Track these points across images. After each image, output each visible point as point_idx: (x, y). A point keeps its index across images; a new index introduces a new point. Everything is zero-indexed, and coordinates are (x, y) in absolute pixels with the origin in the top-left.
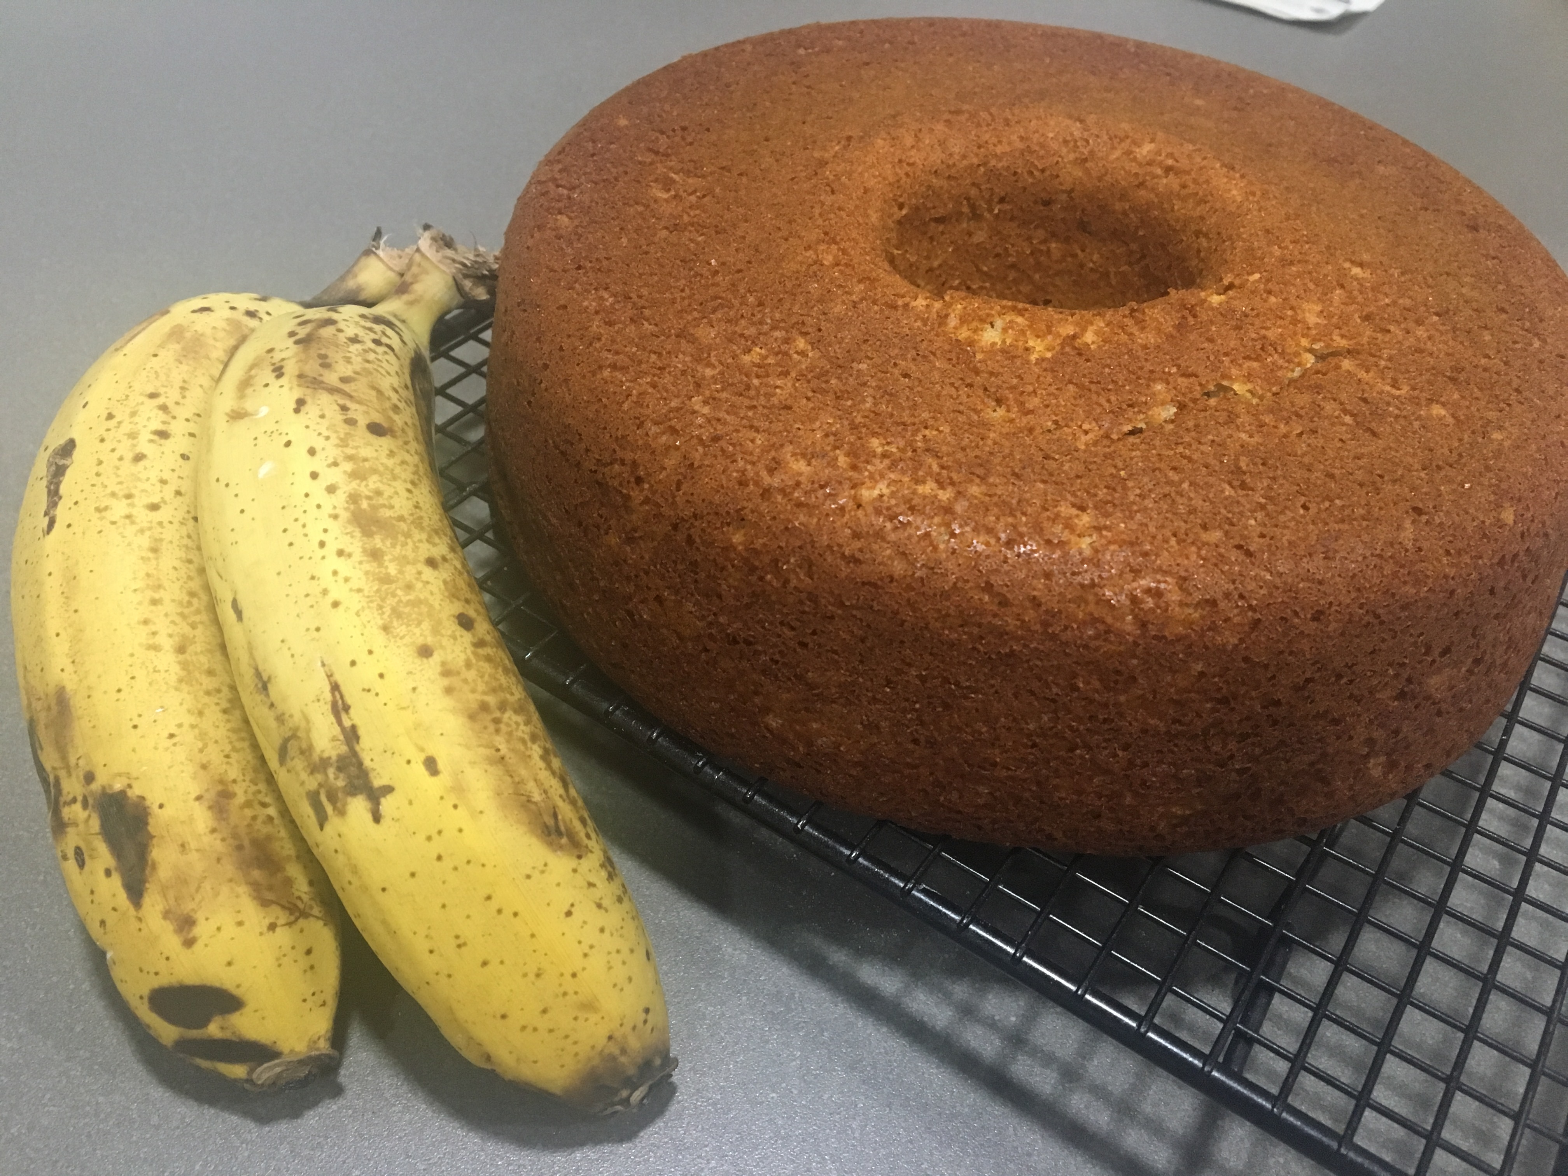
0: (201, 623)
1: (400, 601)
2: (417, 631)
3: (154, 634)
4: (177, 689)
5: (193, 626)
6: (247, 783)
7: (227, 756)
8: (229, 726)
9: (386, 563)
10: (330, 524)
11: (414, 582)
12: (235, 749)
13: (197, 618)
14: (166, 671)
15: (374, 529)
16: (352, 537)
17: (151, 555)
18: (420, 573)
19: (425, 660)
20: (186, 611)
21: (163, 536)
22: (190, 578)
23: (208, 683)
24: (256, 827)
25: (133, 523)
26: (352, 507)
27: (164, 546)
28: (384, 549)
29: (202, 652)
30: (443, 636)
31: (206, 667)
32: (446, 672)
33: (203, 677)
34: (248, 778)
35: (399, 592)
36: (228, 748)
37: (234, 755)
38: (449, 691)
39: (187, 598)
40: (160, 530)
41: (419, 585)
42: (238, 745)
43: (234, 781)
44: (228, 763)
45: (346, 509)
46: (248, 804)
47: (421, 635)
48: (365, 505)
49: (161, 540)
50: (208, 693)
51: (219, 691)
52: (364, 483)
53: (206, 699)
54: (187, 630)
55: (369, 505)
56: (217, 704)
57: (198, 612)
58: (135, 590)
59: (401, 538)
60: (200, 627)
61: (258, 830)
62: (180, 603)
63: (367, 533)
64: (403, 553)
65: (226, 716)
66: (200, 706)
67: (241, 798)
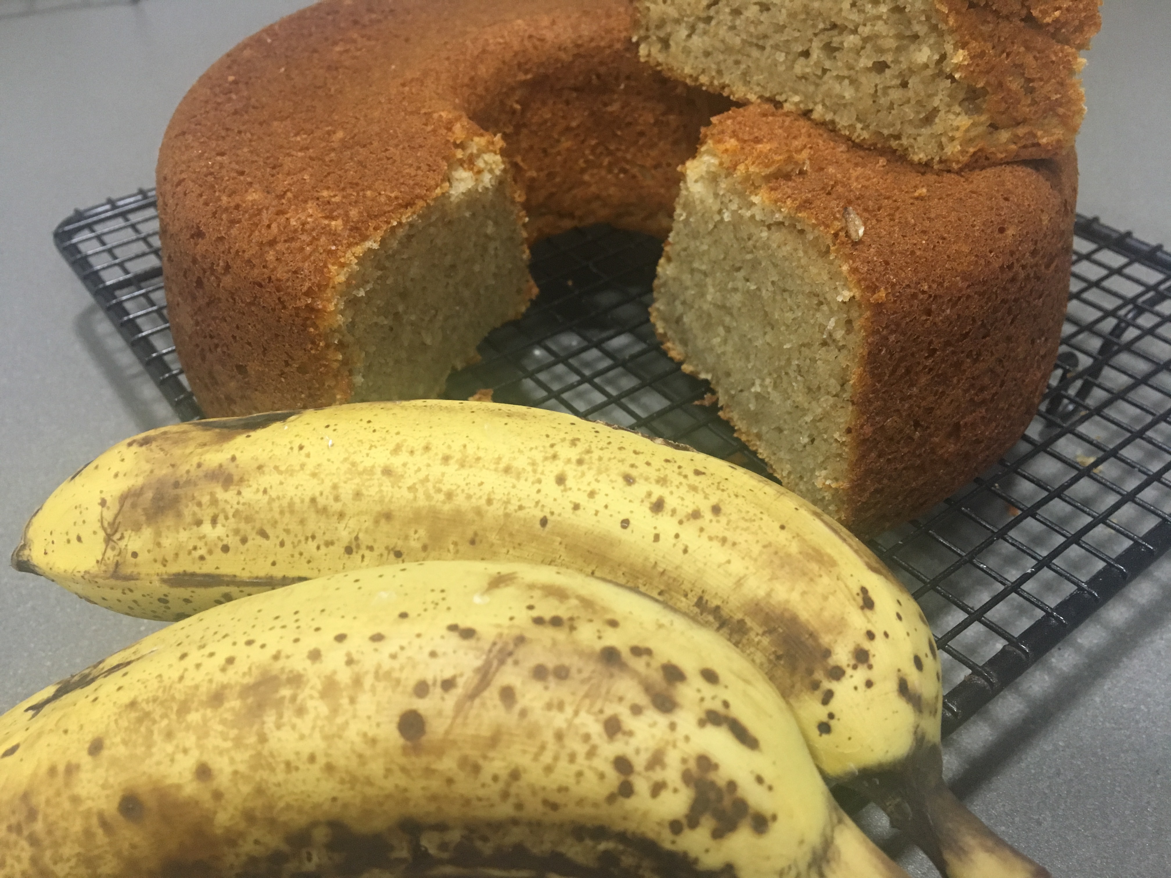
0: (415, 498)
1: (154, 722)
2: (118, 739)
3: (412, 452)
4: (346, 460)
5: (412, 489)
6: (236, 506)
7: (265, 492)
8: (297, 500)
9: (202, 711)
10: (270, 651)
11: (175, 742)
12: (271, 500)
13: (420, 495)
14: (368, 455)
15: (250, 700)
16: (244, 674)
17: (502, 466)
18: (185, 751)
19: (87, 745)
20: (430, 485)
21: (522, 481)
22: (469, 497)
23: (347, 490)
24: (190, 504)
25: (546, 459)
26: (284, 677)
27: (511, 480)
28: (221, 710)
29: (381, 491)
30: (107, 770)
31: (365, 492)
32: (71, 770)
33: (353, 487)
34: (241, 507)
35: (165, 722)
36: (273, 494)
37: (266, 498)
38: (52, 771)
39: (445, 488)
40: (531, 479)
41: (170, 748)
42: (276, 505)
43: (239, 493)
44: (258, 490)
45: (283, 669)
46: (214, 502)
47: (113, 744)
48: (286, 692)
49: (518, 478)
50: (335, 487)
51: (337, 499)
52: (316, 695)
53: (328, 484)
54: (409, 482)
55: (283, 698)
56: (321, 494)
57: (429, 497)
58: (465, 446)
59: (233, 733)
60: (411, 496)
61: (187, 506)
62: (440, 481)
63: (246, 691)
64: (212, 733)
65: (307, 500)
66: (322, 476)
67: (221, 494)
